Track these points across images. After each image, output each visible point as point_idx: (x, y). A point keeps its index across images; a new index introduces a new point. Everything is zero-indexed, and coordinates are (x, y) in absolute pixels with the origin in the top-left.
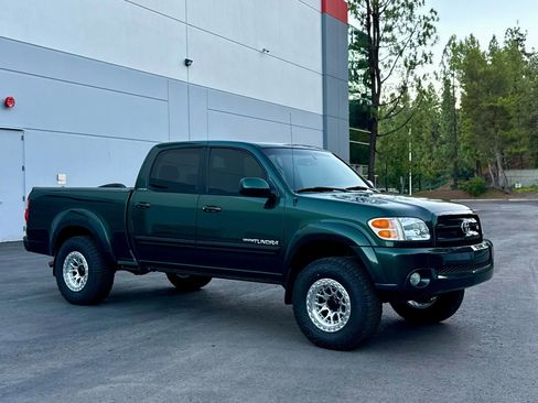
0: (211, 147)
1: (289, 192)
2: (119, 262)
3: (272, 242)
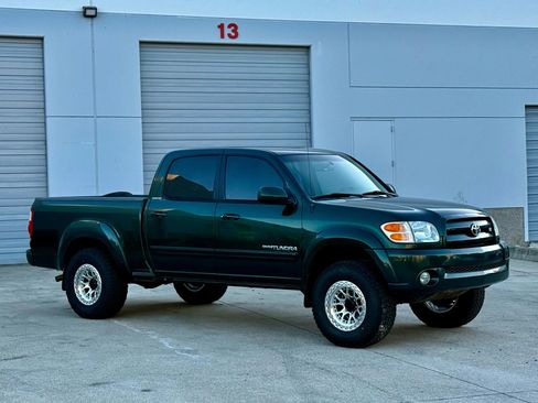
0: (227, 156)
1: (306, 199)
2: (134, 274)
3: (290, 248)
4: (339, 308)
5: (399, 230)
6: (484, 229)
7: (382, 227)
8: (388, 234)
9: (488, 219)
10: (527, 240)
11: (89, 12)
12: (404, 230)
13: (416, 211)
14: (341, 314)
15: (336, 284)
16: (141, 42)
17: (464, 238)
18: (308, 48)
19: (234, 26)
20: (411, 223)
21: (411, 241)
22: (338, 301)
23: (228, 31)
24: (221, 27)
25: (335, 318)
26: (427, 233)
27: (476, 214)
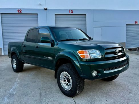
3: (51, 58)
4: (65, 81)
5: (83, 53)
6: (120, 51)
7: (78, 52)
8: (80, 55)
9: (122, 47)
10: (126, 48)
11: (45, 9)
12: (86, 53)
13: (92, 45)
14: (65, 83)
15: (63, 72)
16: (55, 14)
17: (113, 55)
18: (86, 14)
19: (72, 11)
20: (89, 50)
21: (89, 58)
22: (64, 78)
23: (71, 12)
24: (70, 11)
25: (63, 84)
26: (96, 54)
27: (118, 46)
